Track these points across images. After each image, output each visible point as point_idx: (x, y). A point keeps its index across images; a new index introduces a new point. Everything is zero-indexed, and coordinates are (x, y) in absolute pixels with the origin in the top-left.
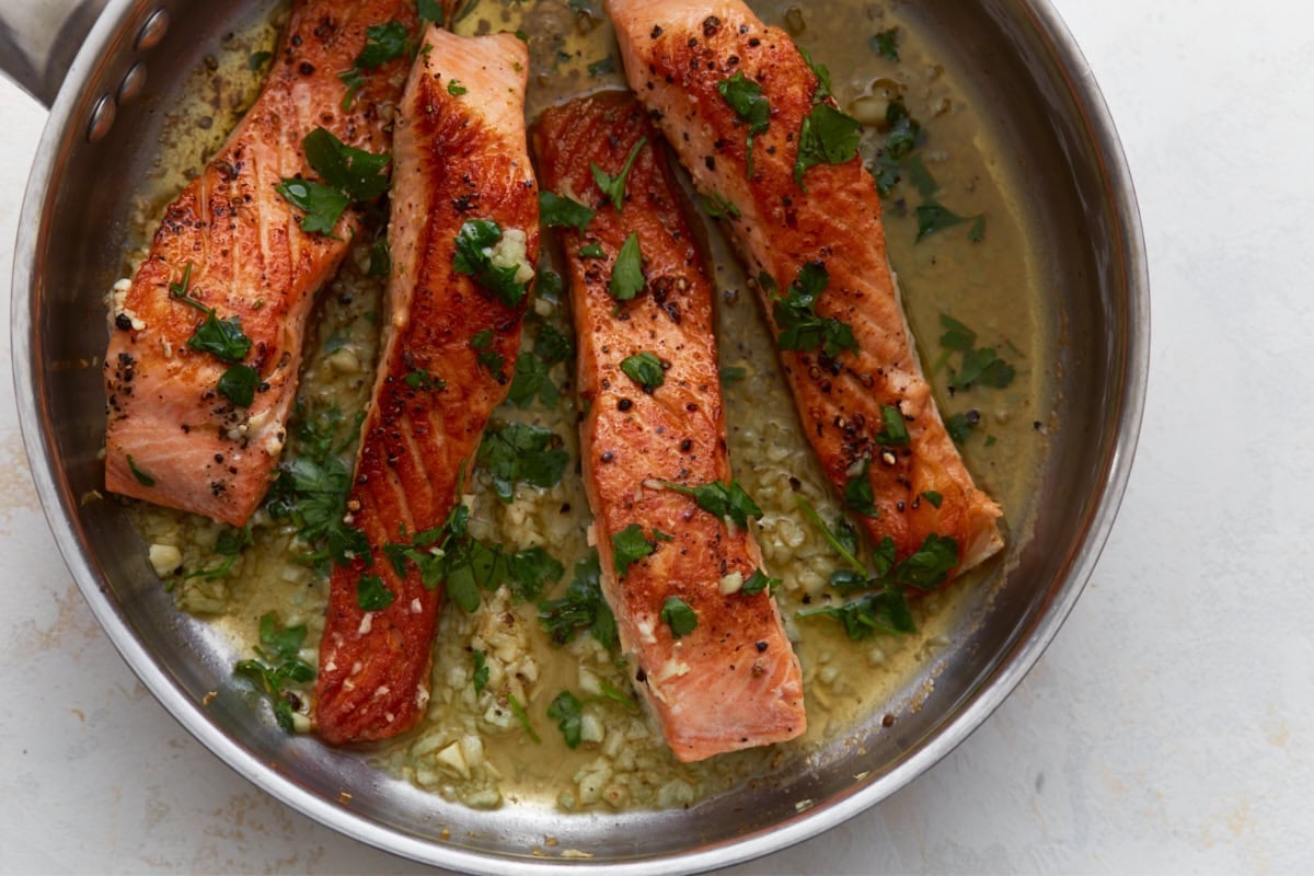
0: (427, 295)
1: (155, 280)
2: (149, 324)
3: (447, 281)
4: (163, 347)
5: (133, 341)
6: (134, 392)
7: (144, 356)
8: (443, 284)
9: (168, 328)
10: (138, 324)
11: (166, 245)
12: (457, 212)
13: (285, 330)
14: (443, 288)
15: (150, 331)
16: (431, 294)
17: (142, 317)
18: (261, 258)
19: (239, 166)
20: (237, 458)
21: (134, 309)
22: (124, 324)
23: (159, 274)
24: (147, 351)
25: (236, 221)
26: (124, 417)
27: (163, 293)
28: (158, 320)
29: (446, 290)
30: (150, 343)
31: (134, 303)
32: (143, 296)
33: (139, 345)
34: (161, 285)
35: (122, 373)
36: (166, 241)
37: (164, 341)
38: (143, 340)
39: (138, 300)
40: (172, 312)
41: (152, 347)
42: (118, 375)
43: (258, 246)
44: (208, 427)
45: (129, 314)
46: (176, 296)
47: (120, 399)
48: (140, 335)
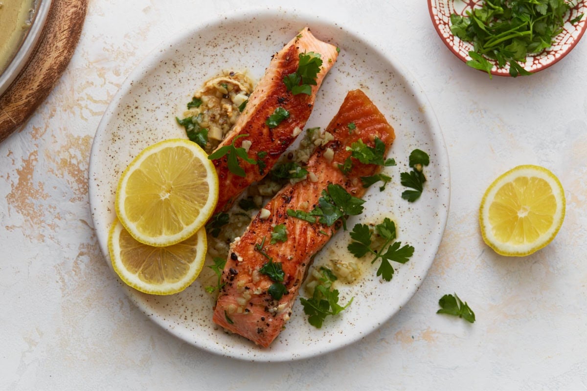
0: (250, 127)
1: (249, 241)
2: (245, 260)
3: (260, 126)
4: (249, 271)
5: (237, 265)
6: (233, 286)
7: (240, 272)
8: (258, 126)
9: (252, 263)
10: (240, 259)
11: (257, 227)
12: (278, 102)
13: (299, 271)
14: (257, 127)
15: (245, 262)
16: (252, 127)
17: (242, 256)
18: (294, 238)
19: (292, 197)
20: (270, 320)
21: (239, 252)
22: (234, 258)
23: (252, 239)
24: (241, 270)
25: (287, 221)
26: (227, 295)
27: (252, 248)
28: (249, 259)
29: (258, 129)
30: (243, 267)
31: (240, 250)
32: (244, 247)
33: (238, 267)
34: (252, 244)
35: (229, 277)
36: (257, 226)
37: (249, 268)
38: (241, 266)
39: (242, 248)
40: (255, 256)
41: (244, 269)
42: (227, 278)
43: (294, 234)
44: (261, 306)
45: (237, 254)
46: (258, 249)
47: (227, 288)
48: (240, 264)
